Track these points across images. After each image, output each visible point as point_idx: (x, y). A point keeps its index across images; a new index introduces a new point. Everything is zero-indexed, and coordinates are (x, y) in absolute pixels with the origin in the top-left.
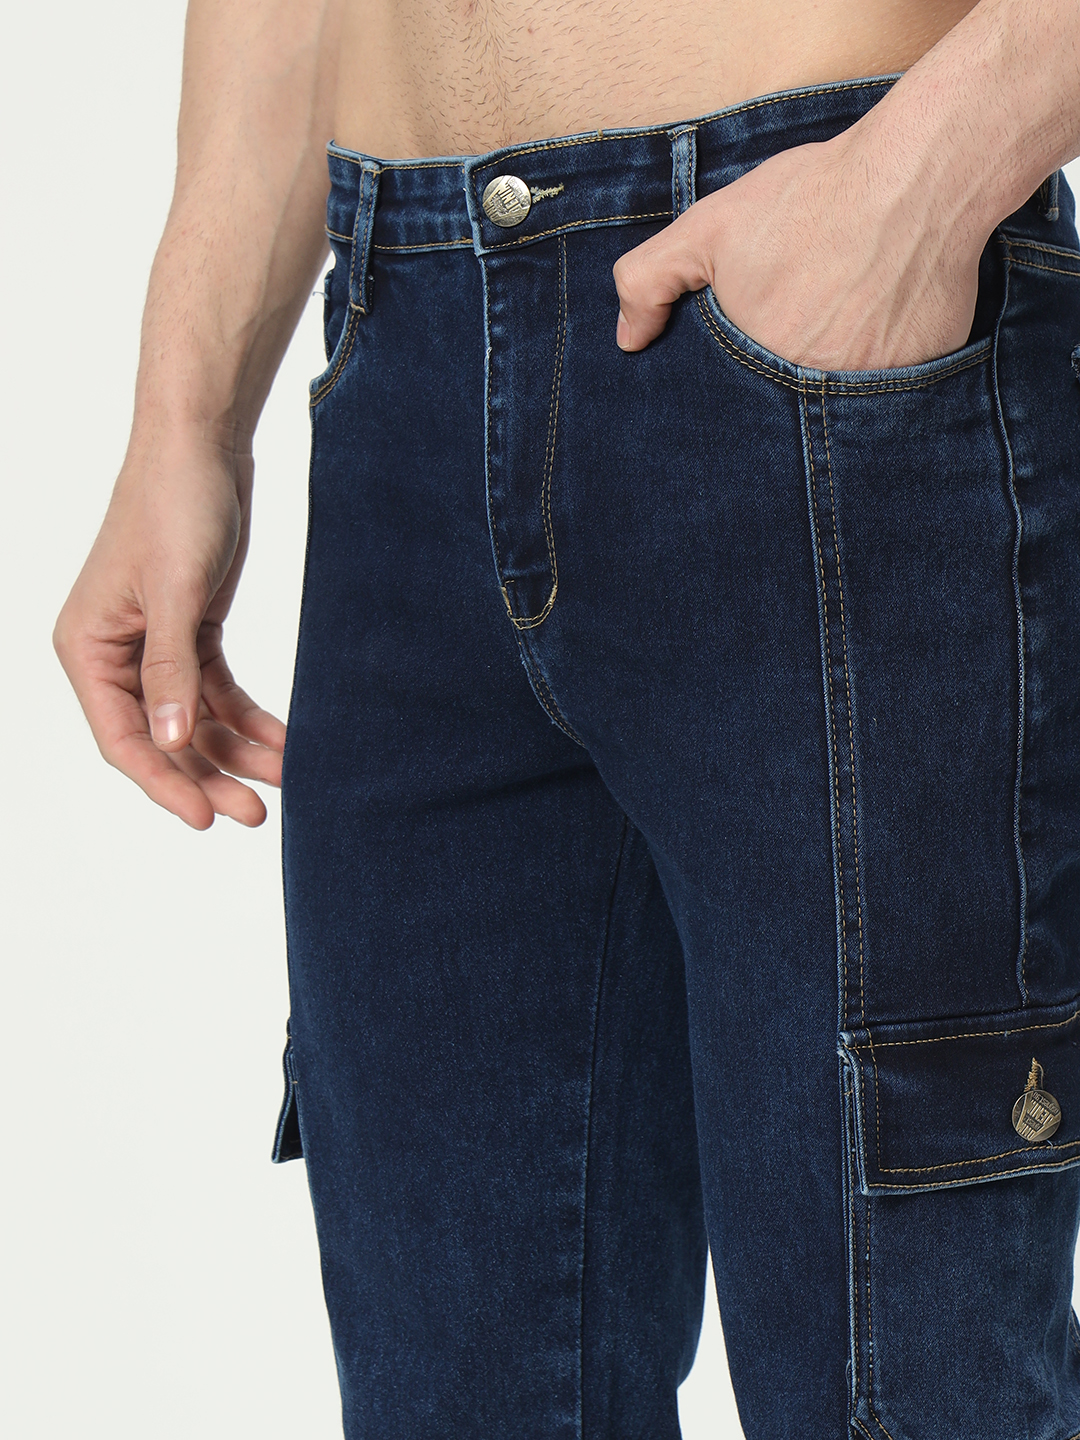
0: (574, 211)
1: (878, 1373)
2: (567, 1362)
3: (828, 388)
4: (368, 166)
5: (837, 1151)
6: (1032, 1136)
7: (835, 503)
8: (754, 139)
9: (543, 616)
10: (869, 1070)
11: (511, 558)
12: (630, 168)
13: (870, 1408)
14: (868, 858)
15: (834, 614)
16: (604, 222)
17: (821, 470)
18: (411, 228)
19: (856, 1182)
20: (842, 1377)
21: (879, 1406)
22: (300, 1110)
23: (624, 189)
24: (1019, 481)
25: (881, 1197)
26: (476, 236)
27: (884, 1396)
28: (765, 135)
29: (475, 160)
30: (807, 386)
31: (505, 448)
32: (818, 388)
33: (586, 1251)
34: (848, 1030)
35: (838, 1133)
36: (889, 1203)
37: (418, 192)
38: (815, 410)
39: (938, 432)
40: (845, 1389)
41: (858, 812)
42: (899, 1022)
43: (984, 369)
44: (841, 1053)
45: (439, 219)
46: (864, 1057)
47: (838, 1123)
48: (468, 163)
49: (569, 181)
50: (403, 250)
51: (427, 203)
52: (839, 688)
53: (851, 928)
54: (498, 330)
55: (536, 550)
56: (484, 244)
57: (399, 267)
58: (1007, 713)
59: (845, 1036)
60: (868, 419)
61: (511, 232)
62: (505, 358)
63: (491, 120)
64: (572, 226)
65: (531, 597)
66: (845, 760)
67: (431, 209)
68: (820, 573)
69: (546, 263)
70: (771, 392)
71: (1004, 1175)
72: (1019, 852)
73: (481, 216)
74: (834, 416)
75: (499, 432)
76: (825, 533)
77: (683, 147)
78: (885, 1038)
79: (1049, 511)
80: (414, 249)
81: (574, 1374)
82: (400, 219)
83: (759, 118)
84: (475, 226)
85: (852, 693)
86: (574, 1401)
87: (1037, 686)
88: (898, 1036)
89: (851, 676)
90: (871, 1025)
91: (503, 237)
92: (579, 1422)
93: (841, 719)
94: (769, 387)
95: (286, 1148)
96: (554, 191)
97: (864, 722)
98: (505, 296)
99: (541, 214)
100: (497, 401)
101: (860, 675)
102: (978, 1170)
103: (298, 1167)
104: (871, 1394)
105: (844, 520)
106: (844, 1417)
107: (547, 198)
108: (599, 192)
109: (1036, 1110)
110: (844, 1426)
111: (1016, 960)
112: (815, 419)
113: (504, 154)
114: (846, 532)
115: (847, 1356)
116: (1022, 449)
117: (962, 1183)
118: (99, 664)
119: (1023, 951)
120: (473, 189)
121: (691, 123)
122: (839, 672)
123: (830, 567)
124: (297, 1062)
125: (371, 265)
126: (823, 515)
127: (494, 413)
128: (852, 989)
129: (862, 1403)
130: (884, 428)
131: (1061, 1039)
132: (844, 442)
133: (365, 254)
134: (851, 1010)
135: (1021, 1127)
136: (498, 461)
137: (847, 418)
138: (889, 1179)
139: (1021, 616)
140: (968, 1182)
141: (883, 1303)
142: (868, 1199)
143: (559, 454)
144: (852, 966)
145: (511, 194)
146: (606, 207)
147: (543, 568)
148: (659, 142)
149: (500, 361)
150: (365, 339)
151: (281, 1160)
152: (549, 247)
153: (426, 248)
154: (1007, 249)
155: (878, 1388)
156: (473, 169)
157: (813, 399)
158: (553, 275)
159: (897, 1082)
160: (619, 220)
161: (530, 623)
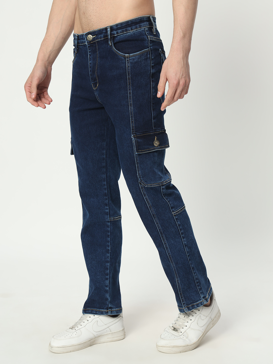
0: (97, 39)
1: (141, 175)
2: (104, 176)
3: (129, 56)
4: (76, 35)
5: (133, 149)
6: (156, 146)
7: (130, 71)
8: (117, 28)
9: (97, 87)
10: (135, 139)
11: (93, 81)
12: (103, 32)
13: (141, 179)
14: (134, 113)
15: (129, 84)
16: (101, 39)
17: (128, 67)
18: (81, 42)
19: (135, 153)
21: (142, 179)
22: (73, 148)
23: (103, 35)
24: (152, 66)
25: (138, 154)
26: (86, 42)
27: (142, 178)
28: (118, 28)
29: (86, 33)
30: (127, 56)
32: (128, 56)
33: (106, 163)
34: (132, 134)
35: (133, 147)
36: (139, 155)
37: (81, 38)
38: (128, 59)
39: (143, 60)
40: (137, 177)
41: (132, 108)
42: (139, 133)
43: (149, 52)
44: (132, 137)
45: (83, 41)
46: (135, 138)
47: (133, 146)
48: (85, 34)
49: (96, 35)
50: (80, 45)
51: (82, 39)
52: (130, 93)
53: (132, 122)
54: (90, 53)
55: (95, 80)
57: (80, 47)
58: (150, 94)
59: (132, 135)
60: (134, 59)
61: (90, 42)
63: (88, 27)
64: (97, 40)
65: (95, 85)
66: (131, 102)
67: (83, 40)
68: (128, 79)
69: (95, 45)
70: (123, 58)
71: (153, 151)
72: (152, 111)
73: (87, 40)
74: (130, 60)
75: (90, 66)
76: (129, 74)
77: (109, 29)
78: (137, 135)
79: (155, 69)
80: (81, 45)
81: (105, 178)
82: (79, 41)
83: (118, 25)
84: (86, 41)
85: (131, 94)
86: (105, 181)
87: (154, 91)
88: (139, 135)
89: (131, 92)
90: (135, 134)
91: (89, 42)
92: (106, 183)
93: (130, 97)
94: (123, 57)
95: (72, 153)
96: (95, 36)
97: (133, 97)
98: (90, 49)
99: (94, 39)
100: (90, 62)
101: (132, 91)
102: (150, 150)
103: (73, 156)
104: (141, 178)
105: (131, 72)
106: (138, 181)
107: (94, 37)
108: (100, 36)
109: (156, 142)
110: (138, 182)
111: (152, 124)
113: (89, 32)
114: (131, 74)
115: (137, 173)
116: (153, 62)
117: (148, 152)
119: (153, 123)
120: (86, 37)
121: (109, 26)
122: (130, 91)
123: (129, 78)
124: (72, 143)
125: (77, 47)
126: (128, 72)
127: (90, 63)
128: (133, 129)
129: (140, 179)
130: (135, 60)
131: (159, 134)
132: (131, 63)
133: (76, 45)
134: (133, 132)
135: (155, 145)
136: (90, 69)
137: (131, 60)
138: (139, 152)
139: (151, 82)
140: (149, 152)
141: (141, 167)
142: (137, 154)
143: (98, 68)
144: (133, 127)
145: (90, 37)
146: (101, 38)
147: (96, 82)
148: (106, 29)
149: (90, 57)
150: (77, 56)
151: (71, 155)
152: (95, 43)
153: (82, 44)
154: (149, 38)
155: (141, 177)
156: (86, 34)
157: (128, 58)
159: (139, 140)
160: (102, 39)
161: (95, 89)
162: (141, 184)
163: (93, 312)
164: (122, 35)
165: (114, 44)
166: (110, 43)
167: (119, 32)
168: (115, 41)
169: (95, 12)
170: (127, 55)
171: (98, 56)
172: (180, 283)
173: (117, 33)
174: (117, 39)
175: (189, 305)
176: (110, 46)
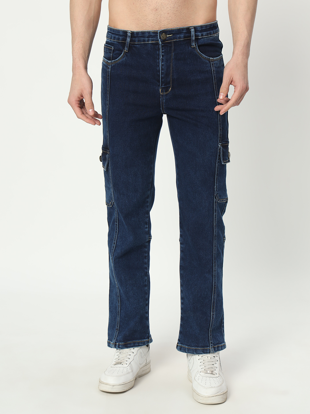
1: (218, 188)
3: (213, 60)
4: (129, 32)
5: (216, 159)
7: (215, 75)
8: (201, 30)
9: (168, 92)
10: (222, 148)
11: (163, 84)
12: (183, 32)
14: (222, 120)
15: (216, 89)
16: (180, 40)
17: (214, 71)
20: (214, 188)
21: (218, 192)
23: (182, 35)
28: (203, 30)
30: (211, 60)
31: (164, 70)
35: (217, 156)
44: (219, 145)
48: (160, 32)
49: (173, 34)
50: (137, 43)
53: (220, 130)
54: (163, 54)
55: (168, 83)
56: (161, 42)
59: (220, 143)
62: (164, 58)
64: (174, 40)
65: (166, 89)
69: (170, 45)
73: (160, 38)
74: (214, 64)
75: (163, 67)
77: (193, 30)
78: (223, 144)
80: (139, 43)
83: (202, 27)
91: (163, 41)
94: (207, 61)
98: (164, 49)
99: (169, 38)
100: (163, 63)
105: (216, 77)
107: (170, 36)
108: (178, 36)
110: (214, 195)
112: (212, 64)
113: (164, 30)
114: (217, 79)
115: (214, 186)
118: (77, 104)
120: (159, 35)
121: (193, 27)
123: (215, 83)
128: (220, 138)
129: (216, 192)
132: (216, 67)
133: (129, 44)
134: (220, 140)
141: (218, 179)
144: (220, 134)
145: (165, 36)
146: (180, 38)
147: (169, 86)
148: (188, 29)
152: (170, 43)
155: (218, 190)
157: (212, 62)
158: (171, 47)
159: (224, 150)
160: (182, 40)
161: (165, 93)
162: (216, 198)
163: (136, 345)
164: (206, 38)
165: (199, 46)
166: (194, 44)
167: (204, 34)
168: (200, 44)
169: (175, 11)
170: (212, 58)
171: (173, 57)
172: (214, 318)
173: (202, 35)
174: (201, 42)
175: (215, 345)
176: (193, 48)
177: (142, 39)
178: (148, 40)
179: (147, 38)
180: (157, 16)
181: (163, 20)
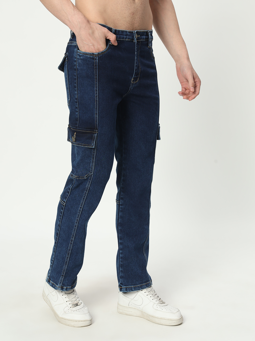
9: (137, 82)
54: (136, 50)
64: (141, 40)
75: (136, 61)
77: (150, 34)
84: (135, 38)
96: (139, 36)
100: (136, 58)
108: (143, 37)
136: (136, 65)
147: (138, 76)
148: (147, 32)
161: (135, 82)
166: (150, 45)
171: (139, 54)
176: (149, 48)
177: (122, 36)
178: (126, 38)
179: (125, 36)
180: (133, 19)
181: (136, 23)
